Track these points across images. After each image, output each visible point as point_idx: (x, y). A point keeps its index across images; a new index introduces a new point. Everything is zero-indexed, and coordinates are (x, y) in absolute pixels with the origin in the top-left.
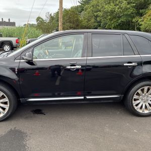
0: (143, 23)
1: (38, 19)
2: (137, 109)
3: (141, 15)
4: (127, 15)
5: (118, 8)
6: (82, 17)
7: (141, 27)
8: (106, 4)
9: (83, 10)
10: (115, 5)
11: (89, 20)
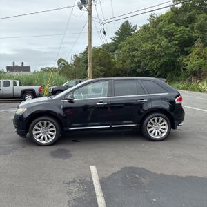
0: (188, 63)
1: (60, 61)
2: (151, 135)
3: (186, 53)
4: (169, 54)
5: (158, 47)
6: (116, 57)
7: (187, 67)
8: (144, 43)
9: (116, 48)
10: (155, 43)
11: (124, 61)
